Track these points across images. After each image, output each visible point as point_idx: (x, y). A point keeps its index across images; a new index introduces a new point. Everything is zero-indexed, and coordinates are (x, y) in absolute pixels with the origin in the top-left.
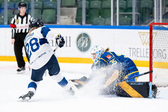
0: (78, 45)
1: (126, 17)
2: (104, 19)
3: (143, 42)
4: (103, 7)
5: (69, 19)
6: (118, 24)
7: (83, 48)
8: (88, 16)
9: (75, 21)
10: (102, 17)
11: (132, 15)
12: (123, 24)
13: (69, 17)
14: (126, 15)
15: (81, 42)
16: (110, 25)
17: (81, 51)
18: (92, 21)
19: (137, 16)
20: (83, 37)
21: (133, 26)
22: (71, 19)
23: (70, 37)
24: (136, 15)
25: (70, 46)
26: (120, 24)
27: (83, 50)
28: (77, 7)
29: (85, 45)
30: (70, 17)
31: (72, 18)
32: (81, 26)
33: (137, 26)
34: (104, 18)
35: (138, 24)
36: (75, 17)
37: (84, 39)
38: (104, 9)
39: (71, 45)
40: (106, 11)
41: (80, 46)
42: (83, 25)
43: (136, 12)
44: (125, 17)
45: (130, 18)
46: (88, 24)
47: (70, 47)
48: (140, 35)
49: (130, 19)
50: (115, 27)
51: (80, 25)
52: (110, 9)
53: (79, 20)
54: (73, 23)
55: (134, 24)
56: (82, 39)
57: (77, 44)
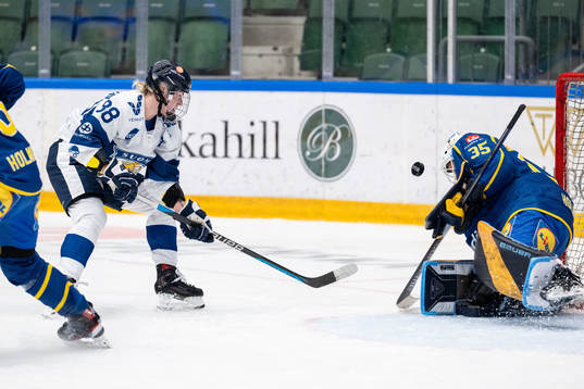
0: (308, 153)
1: (483, 50)
2: (402, 59)
3: (544, 143)
4: (401, 14)
5: (276, 58)
6: (451, 79)
7: (323, 163)
8: (344, 45)
9: (297, 64)
10: (394, 51)
11: (502, 43)
12: (470, 77)
13: (275, 49)
14: (484, 44)
15: (319, 142)
16: (426, 80)
17: (319, 174)
18: (359, 65)
19: (521, 47)
20: (324, 125)
21: (505, 83)
22: (283, 59)
23: (277, 123)
24: (517, 43)
25: (277, 156)
26: (459, 77)
27: (323, 170)
28: (308, 15)
29: (331, 153)
30: (281, 49)
31: (288, 53)
32: (319, 85)
33: (520, 83)
34: (401, 53)
35: (526, 76)
36: (298, 51)
37: (329, 131)
38: (405, 20)
39: (280, 155)
40: (412, 28)
41: (312, 155)
42: (324, 80)
43: (517, 34)
44: (479, 51)
45: (498, 54)
46: (344, 75)
47: (276, 160)
48: (531, 117)
49: (496, 58)
50: (440, 88)
51: (314, 78)
52: (424, 20)
53: (310, 61)
54: (290, 71)
55: (509, 77)
56: (320, 130)
57: (304, 150)
